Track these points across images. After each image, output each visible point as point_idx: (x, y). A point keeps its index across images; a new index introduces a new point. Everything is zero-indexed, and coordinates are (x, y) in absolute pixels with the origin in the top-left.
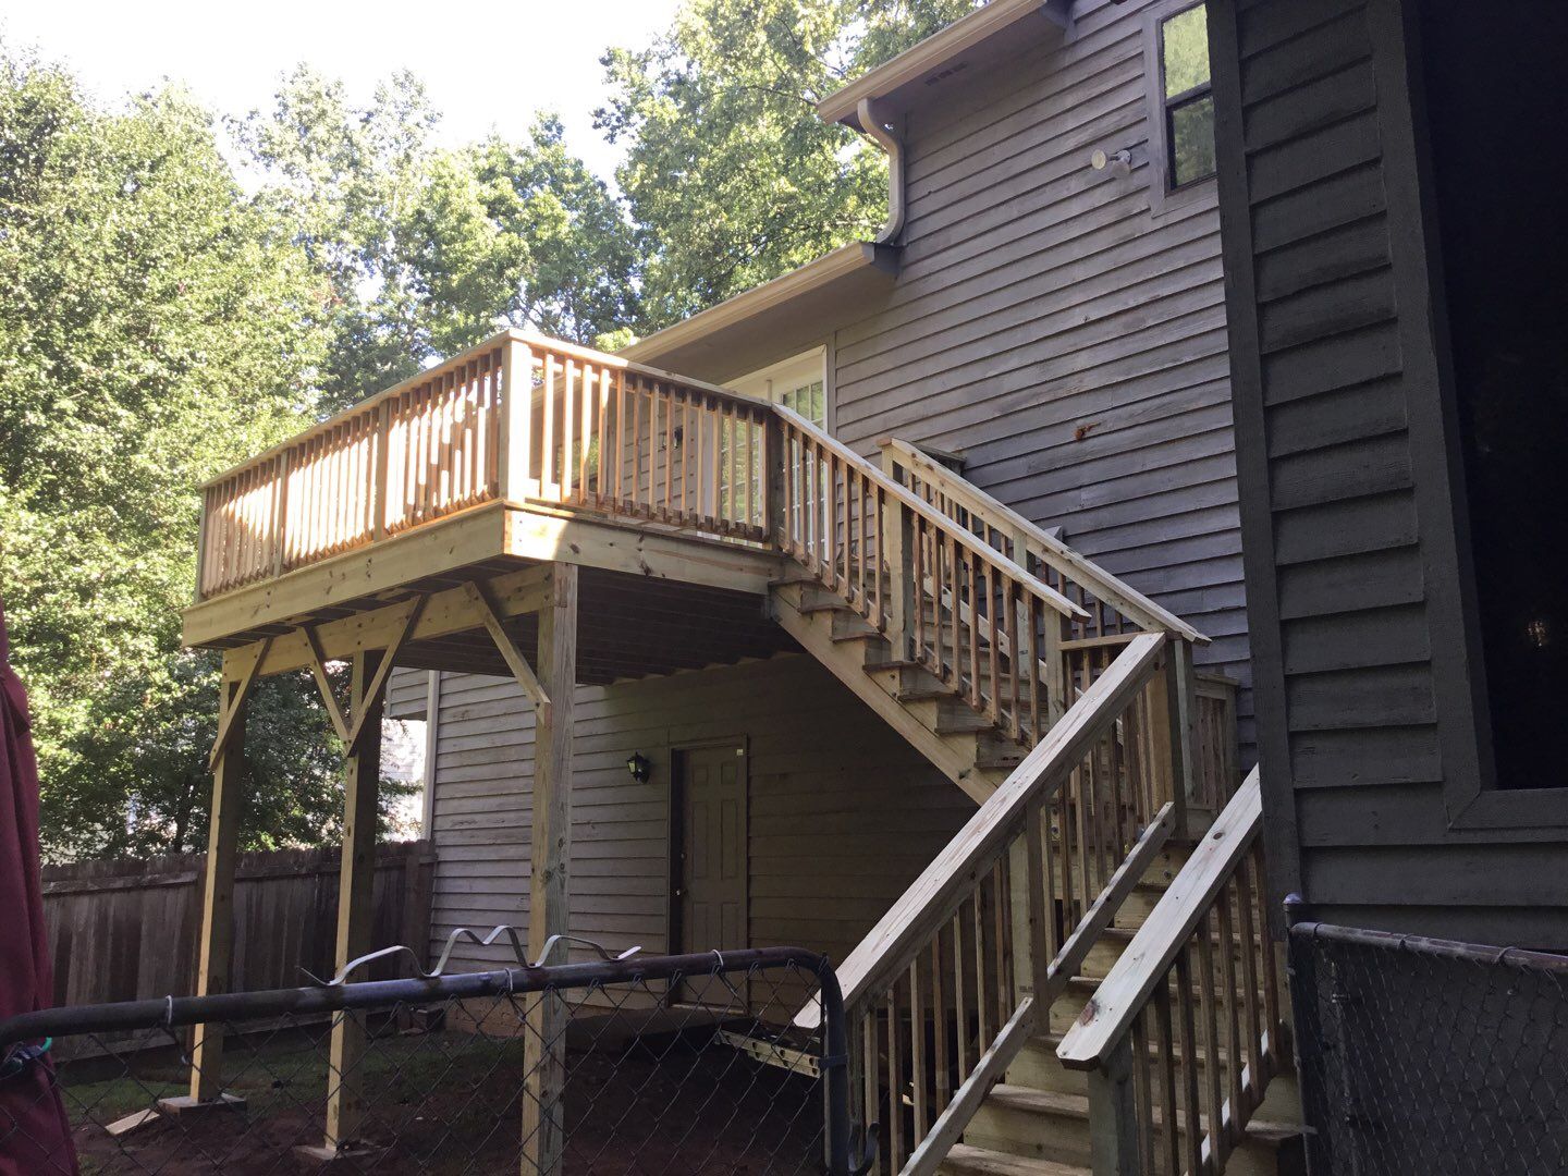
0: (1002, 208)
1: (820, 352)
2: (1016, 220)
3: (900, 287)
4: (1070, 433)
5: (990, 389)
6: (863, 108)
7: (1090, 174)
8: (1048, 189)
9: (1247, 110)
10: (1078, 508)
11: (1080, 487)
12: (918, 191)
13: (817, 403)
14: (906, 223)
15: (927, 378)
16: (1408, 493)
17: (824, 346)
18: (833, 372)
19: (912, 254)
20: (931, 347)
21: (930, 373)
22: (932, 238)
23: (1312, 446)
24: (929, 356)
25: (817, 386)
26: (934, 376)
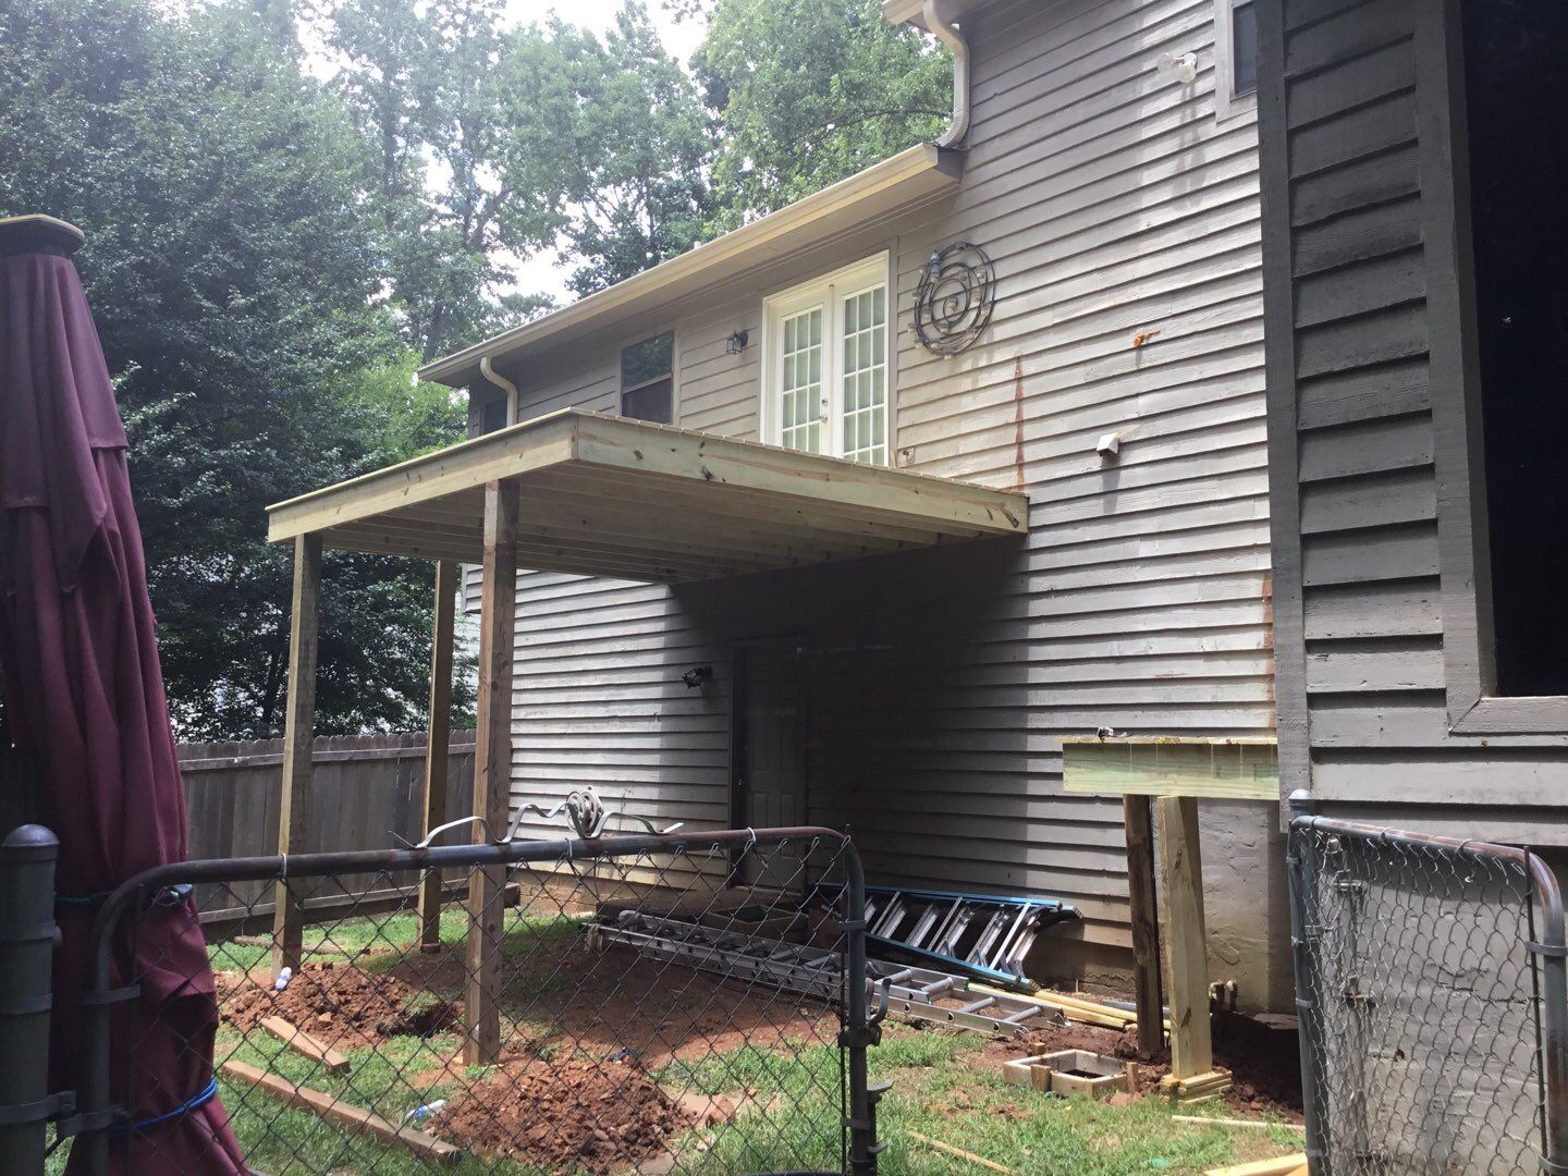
1: (884, 256)
2: (1080, 123)
3: (965, 190)
4: (1129, 341)
5: (1049, 296)
6: (929, 8)
7: (1156, 77)
8: (1114, 91)
10: (1135, 416)
11: (1137, 395)
12: (981, 95)
13: (878, 308)
14: (971, 126)
15: (987, 284)
16: (1426, 415)
17: (887, 252)
18: (896, 277)
19: (976, 158)
20: (993, 252)
21: (991, 279)
22: (997, 142)
23: (1337, 368)
24: (991, 263)
25: (878, 293)
26: (996, 282)
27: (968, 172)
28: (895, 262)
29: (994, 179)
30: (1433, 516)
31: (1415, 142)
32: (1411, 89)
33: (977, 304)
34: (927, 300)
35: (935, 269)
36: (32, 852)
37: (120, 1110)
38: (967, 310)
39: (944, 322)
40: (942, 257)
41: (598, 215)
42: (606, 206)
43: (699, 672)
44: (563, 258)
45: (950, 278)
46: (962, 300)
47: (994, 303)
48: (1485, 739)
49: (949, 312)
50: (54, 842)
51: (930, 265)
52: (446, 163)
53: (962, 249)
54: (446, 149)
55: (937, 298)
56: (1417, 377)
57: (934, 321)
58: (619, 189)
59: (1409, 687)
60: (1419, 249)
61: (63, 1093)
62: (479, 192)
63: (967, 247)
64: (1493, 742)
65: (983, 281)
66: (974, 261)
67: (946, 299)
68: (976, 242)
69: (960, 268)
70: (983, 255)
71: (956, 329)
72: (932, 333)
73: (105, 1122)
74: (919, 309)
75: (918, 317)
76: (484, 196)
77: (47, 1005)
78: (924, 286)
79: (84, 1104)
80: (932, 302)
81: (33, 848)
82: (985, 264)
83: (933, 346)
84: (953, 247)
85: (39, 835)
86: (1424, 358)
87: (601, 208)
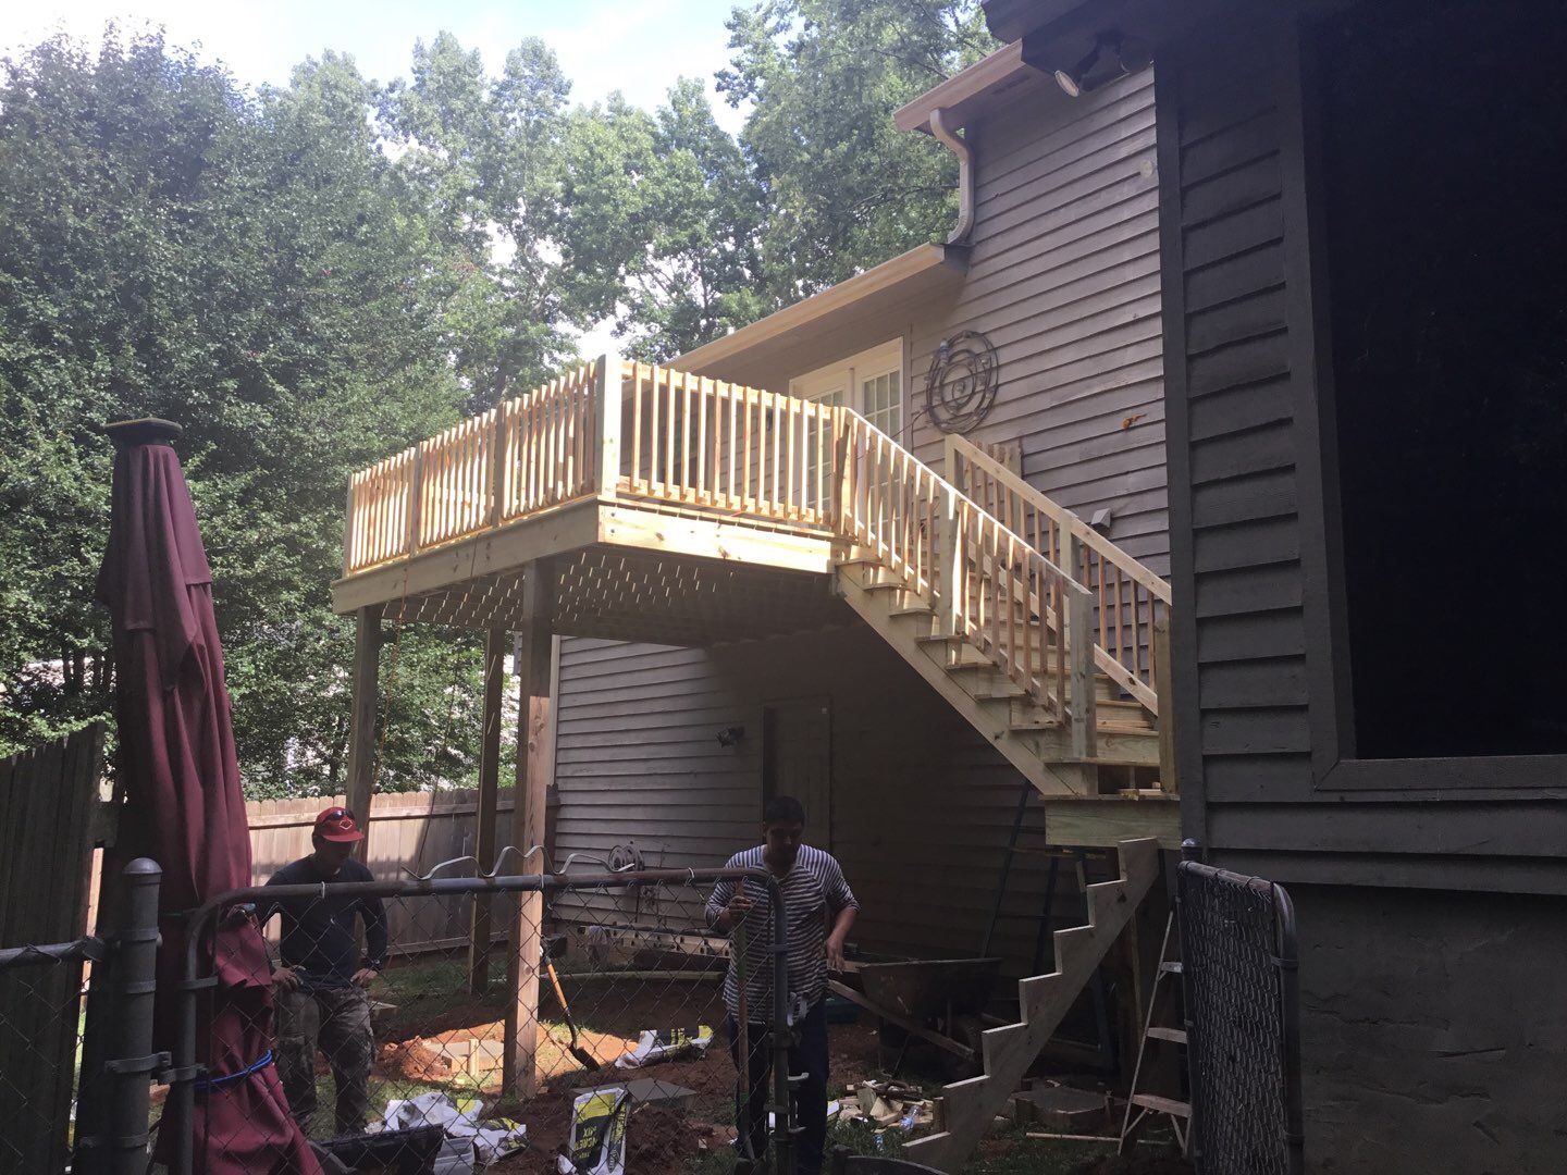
0: (1062, 210)
1: (898, 342)
2: (1074, 222)
3: (971, 283)
4: (1119, 423)
5: (1047, 381)
6: (934, 118)
7: (1140, 181)
8: (1103, 193)
9: (1184, 191)
10: (1125, 492)
11: (1127, 473)
12: (987, 194)
13: (894, 391)
14: (975, 224)
15: (991, 369)
16: (1294, 516)
17: (901, 339)
18: (909, 363)
19: (981, 253)
20: (996, 340)
21: (994, 365)
22: (999, 239)
23: (1224, 476)
24: (995, 349)
25: (894, 375)
26: (999, 367)
27: (973, 266)
28: (909, 349)
29: (997, 272)
30: (1299, 603)
31: (1282, 286)
32: (1280, 240)
33: (982, 388)
34: (937, 384)
35: (944, 356)
36: (143, 878)
37: (202, 1067)
38: (973, 393)
39: (953, 404)
40: (951, 344)
41: (655, 287)
42: (660, 277)
43: (732, 732)
44: (622, 328)
45: (957, 364)
46: (970, 383)
47: (997, 386)
48: (1343, 794)
49: (957, 395)
50: (159, 870)
51: (940, 351)
52: (510, 237)
53: (968, 337)
54: (510, 225)
55: (946, 381)
56: (1285, 483)
57: (944, 403)
58: (674, 261)
59: (1282, 750)
60: (1286, 376)
61: (162, 1053)
62: (542, 265)
63: (973, 335)
64: (1349, 798)
65: (987, 367)
66: (978, 348)
67: (954, 382)
68: (981, 331)
69: (967, 355)
70: (987, 343)
71: (965, 411)
72: (944, 415)
73: (192, 1075)
74: (930, 391)
75: (930, 399)
76: (546, 270)
77: (153, 989)
78: (934, 371)
79: (177, 1063)
80: (942, 386)
81: (144, 875)
82: (989, 351)
83: (943, 426)
84: (960, 336)
85: (148, 866)
86: (1291, 468)
87: (655, 278)
